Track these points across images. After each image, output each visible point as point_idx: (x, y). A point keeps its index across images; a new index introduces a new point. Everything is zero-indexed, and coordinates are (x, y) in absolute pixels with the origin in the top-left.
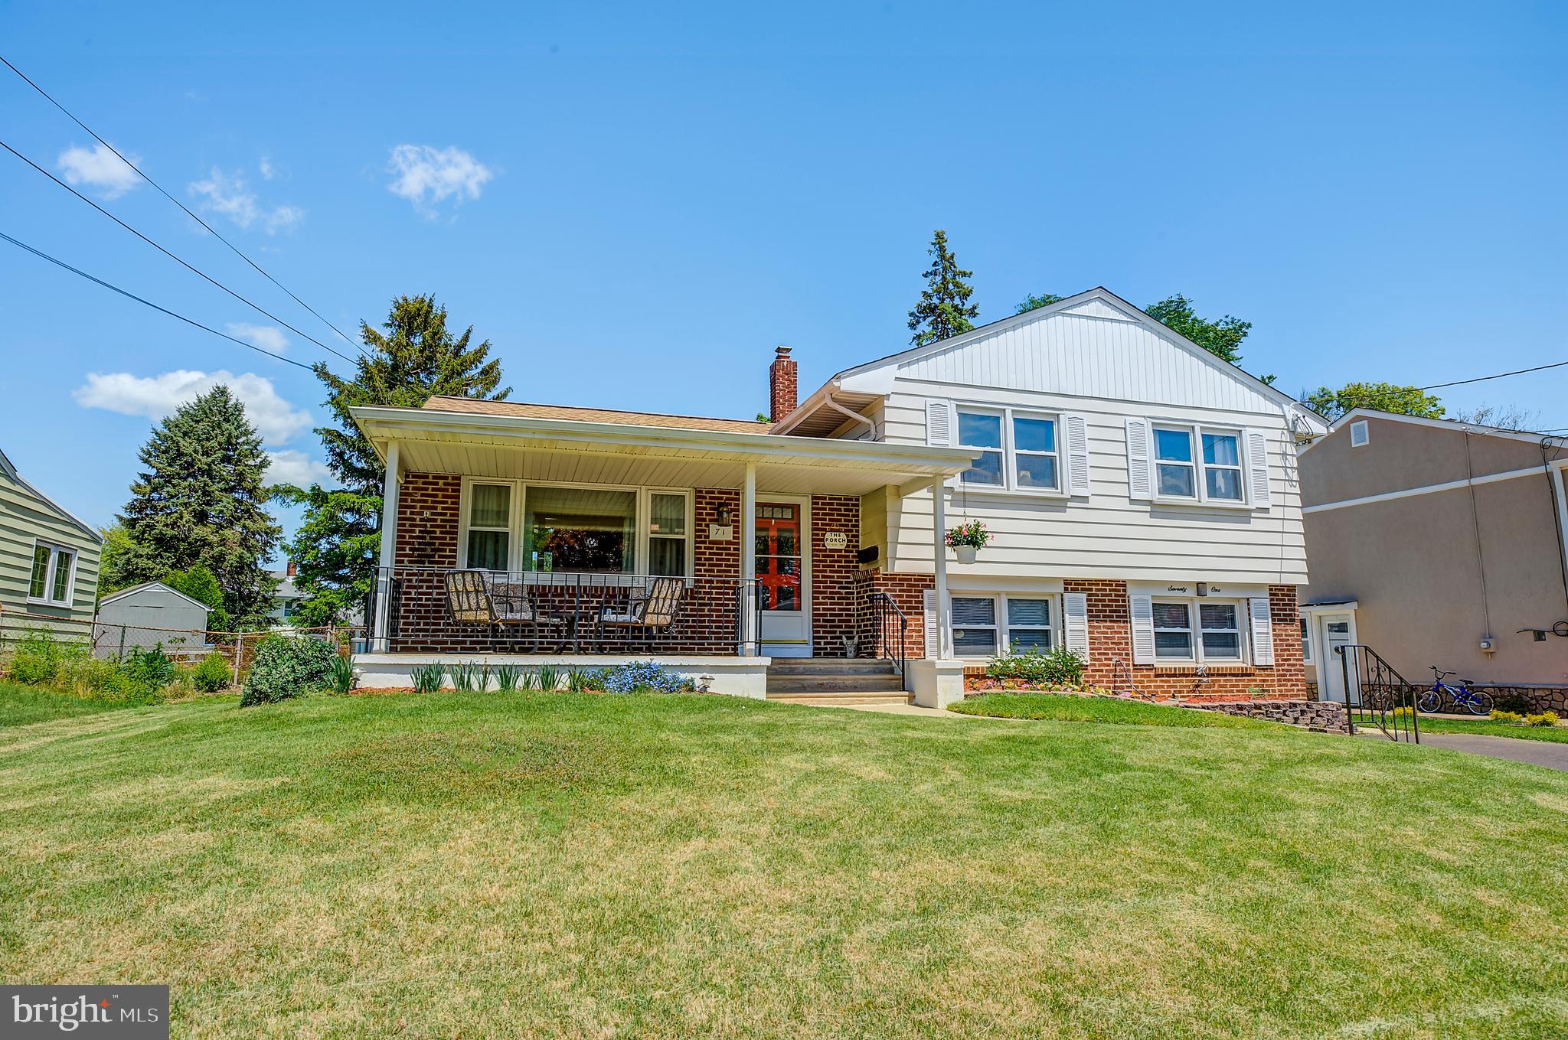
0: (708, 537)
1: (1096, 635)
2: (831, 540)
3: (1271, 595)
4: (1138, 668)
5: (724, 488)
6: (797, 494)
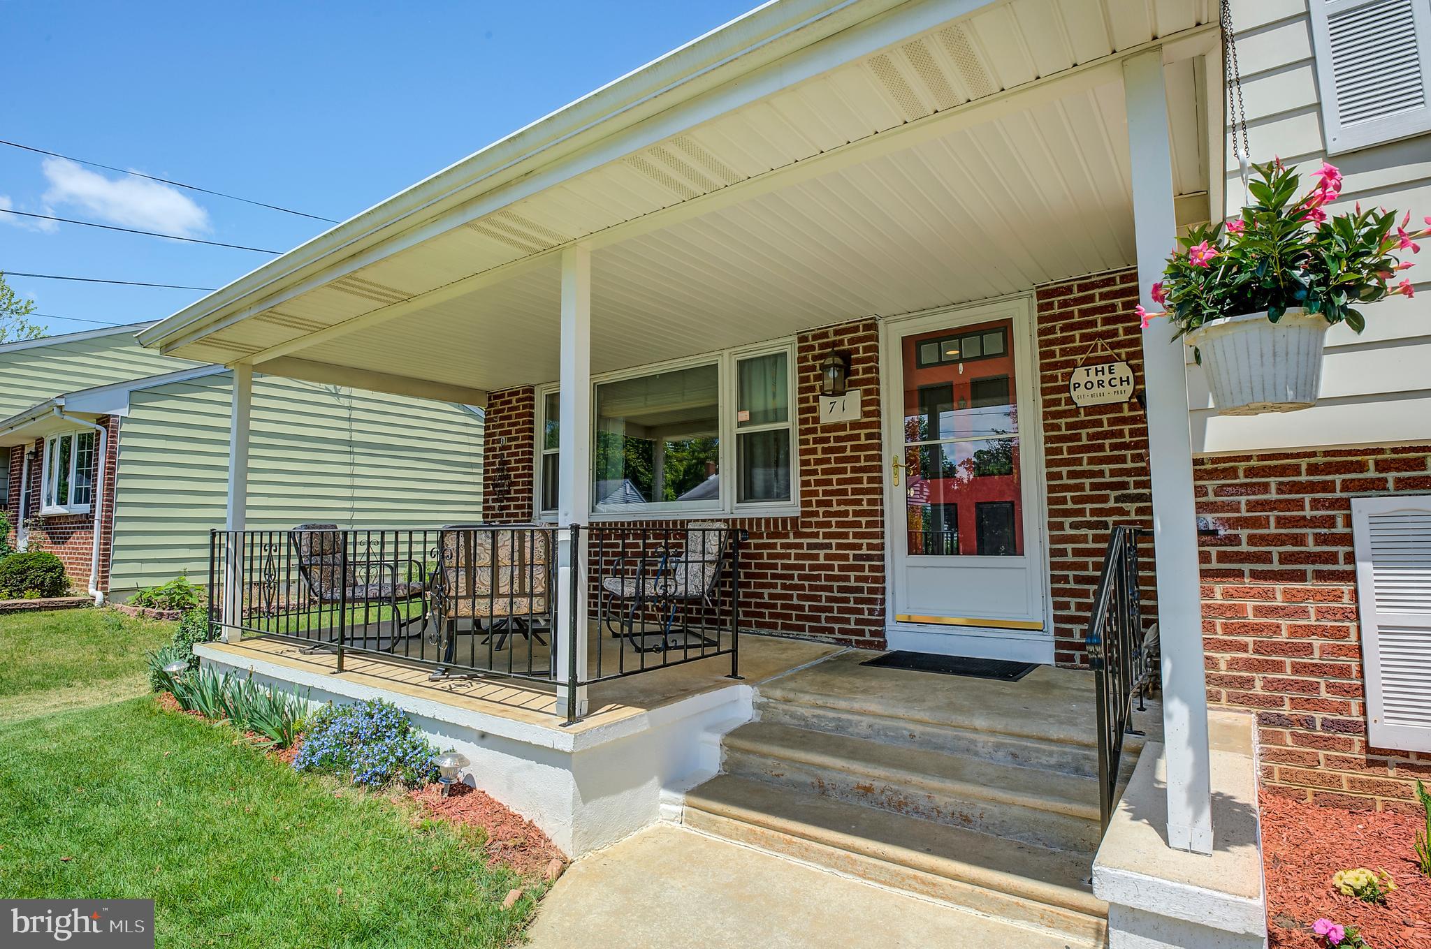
0: (816, 420)
2: (1089, 386)
5: (843, 321)
6: (1001, 297)
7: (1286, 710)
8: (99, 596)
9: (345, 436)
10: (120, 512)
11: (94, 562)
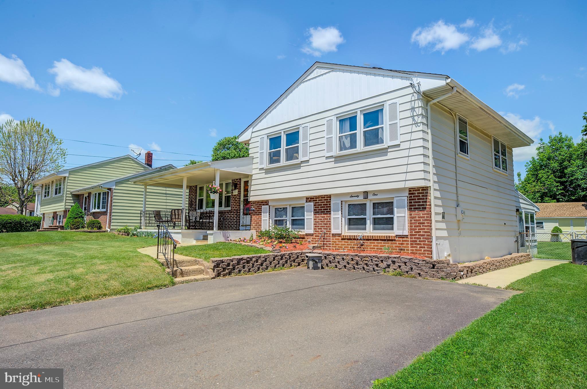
0: (233, 194)
1: (317, 220)
3: (409, 194)
4: (334, 235)
5: (237, 178)
7: (257, 230)
8: (109, 230)
9: (164, 192)
10: (113, 211)
11: (107, 223)
